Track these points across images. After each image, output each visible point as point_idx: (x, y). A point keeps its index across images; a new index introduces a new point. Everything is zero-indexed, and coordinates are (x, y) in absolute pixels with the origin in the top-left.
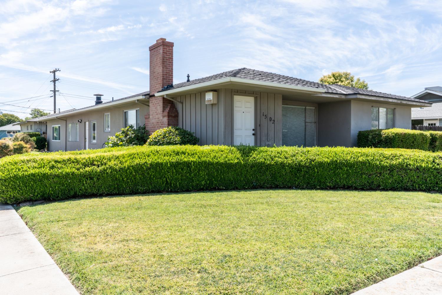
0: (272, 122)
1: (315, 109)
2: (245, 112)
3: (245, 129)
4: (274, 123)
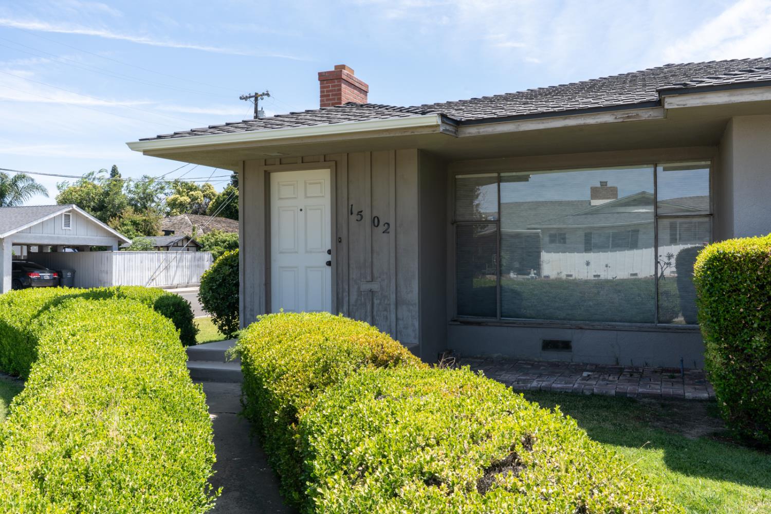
0: (381, 228)
2: (306, 209)
3: (307, 252)
4: (388, 232)
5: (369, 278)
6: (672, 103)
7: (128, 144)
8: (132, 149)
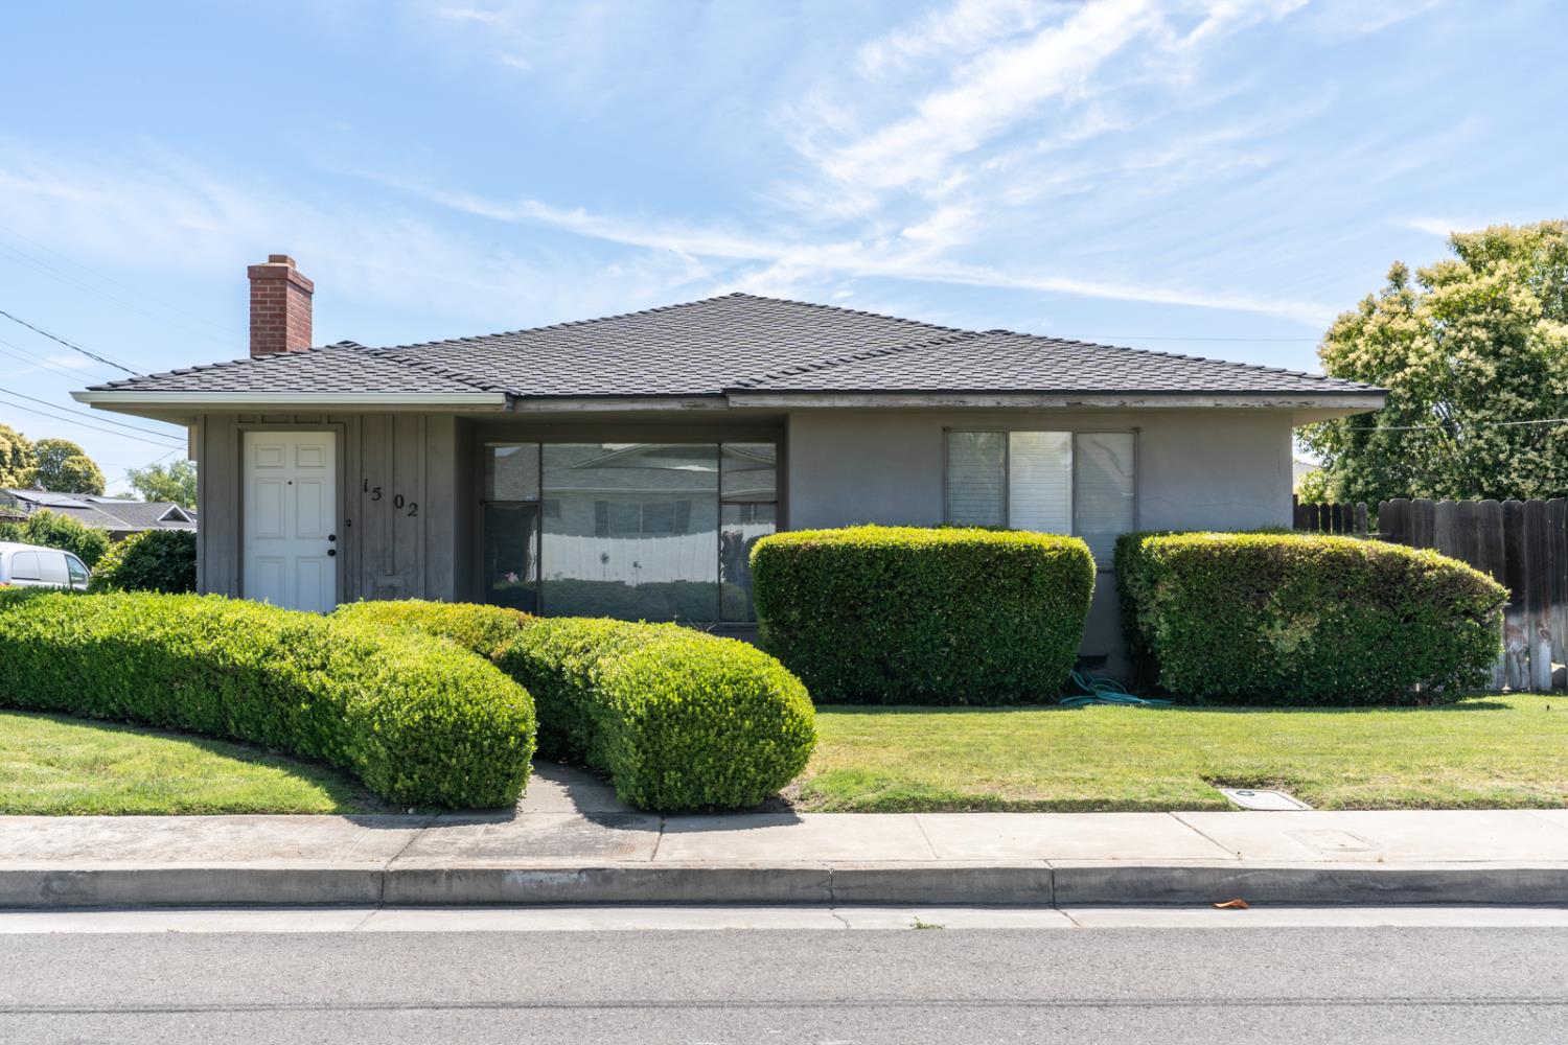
0: (406, 510)
2: (297, 483)
3: (298, 538)
4: (415, 515)
5: (389, 572)
6: (736, 402)
7: (71, 393)
8: (77, 400)
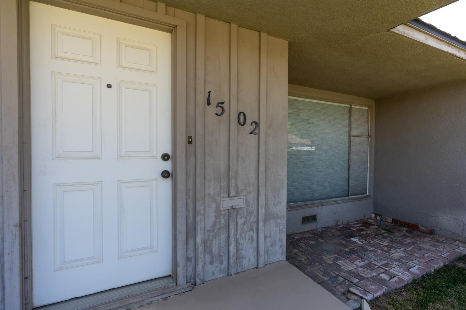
0: (248, 128)
1: (368, 110)
2: (119, 86)
3: (120, 157)
4: (257, 134)
